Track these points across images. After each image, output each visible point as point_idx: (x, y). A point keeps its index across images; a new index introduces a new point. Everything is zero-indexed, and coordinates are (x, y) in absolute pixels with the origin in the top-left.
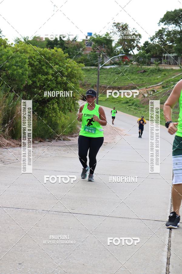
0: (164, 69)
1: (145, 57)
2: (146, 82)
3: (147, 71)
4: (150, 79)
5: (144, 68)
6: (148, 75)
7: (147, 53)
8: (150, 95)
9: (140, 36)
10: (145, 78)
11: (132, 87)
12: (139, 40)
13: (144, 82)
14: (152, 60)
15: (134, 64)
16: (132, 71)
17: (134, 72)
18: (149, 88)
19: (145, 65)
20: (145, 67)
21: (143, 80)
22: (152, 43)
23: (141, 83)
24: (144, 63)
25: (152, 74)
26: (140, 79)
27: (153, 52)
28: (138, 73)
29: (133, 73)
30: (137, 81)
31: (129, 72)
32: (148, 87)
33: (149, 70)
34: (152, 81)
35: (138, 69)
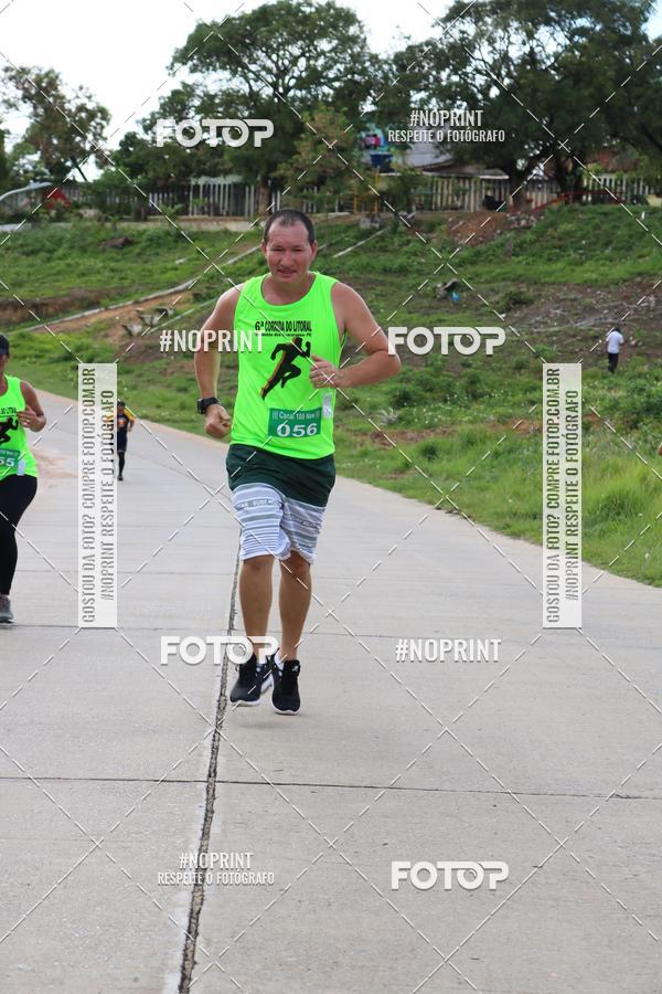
0: (197, 233)
1: (126, 191)
2: (133, 282)
3: (136, 240)
4: (150, 271)
5: (123, 229)
6: (139, 255)
7: (133, 175)
8: (152, 326)
9: (104, 113)
10: (131, 267)
11: (83, 299)
12: (103, 127)
13: (127, 283)
14: (154, 201)
15: (86, 216)
16: (81, 244)
17: (90, 244)
18: (146, 300)
19: (129, 220)
20: (129, 227)
21: (123, 275)
22: (148, 137)
23: (115, 283)
24: (122, 212)
25: (154, 251)
26: (113, 270)
27: (155, 170)
28: (104, 251)
29: (83, 250)
30: (99, 277)
31: (72, 248)
32: (142, 299)
33: (144, 237)
34: (156, 277)
35: (102, 235)
